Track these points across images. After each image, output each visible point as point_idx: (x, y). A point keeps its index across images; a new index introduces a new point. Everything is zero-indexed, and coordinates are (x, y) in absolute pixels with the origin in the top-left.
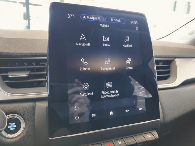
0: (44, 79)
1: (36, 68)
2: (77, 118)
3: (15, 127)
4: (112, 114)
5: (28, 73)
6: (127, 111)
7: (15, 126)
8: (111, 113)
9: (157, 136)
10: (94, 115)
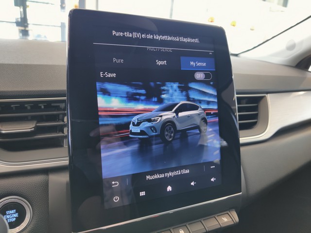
0: (61, 134)
1: (47, 116)
2: (116, 200)
3: (16, 218)
4: (171, 190)
5: (34, 126)
6: (192, 184)
7: (16, 215)
8: (169, 188)
9: (237, 219)
10: (142, 194)
